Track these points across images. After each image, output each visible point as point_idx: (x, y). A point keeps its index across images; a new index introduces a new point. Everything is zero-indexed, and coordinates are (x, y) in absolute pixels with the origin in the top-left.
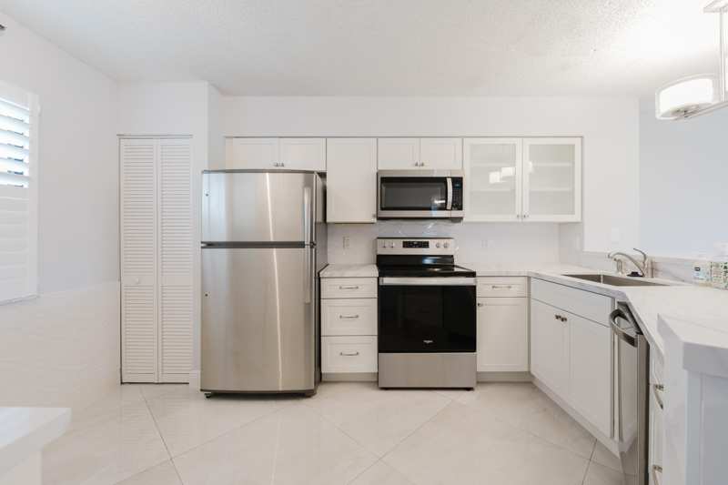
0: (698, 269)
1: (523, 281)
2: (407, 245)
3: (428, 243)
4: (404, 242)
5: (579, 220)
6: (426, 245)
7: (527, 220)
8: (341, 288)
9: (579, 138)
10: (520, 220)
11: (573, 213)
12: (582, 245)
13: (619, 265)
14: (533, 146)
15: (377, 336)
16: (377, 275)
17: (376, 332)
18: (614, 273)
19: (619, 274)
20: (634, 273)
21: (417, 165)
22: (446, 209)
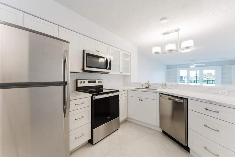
0: (160, 85)
1: (126, 91)
2: (89, 82)
3: (96, 81)
4: (88, 81)
5: (130, 74)
6: (95, 82)
7: (122, 74)
8: (76, 105)
9: (130, 53)
10: (121, 74)
11: (129, 73)
12: (130, 81)
13: (142, 85)
14: (123, 53)
15: (92, 122)
16: (92, 96)
17: (90, 121)
18: (141, 87)
19: (143, 88)
20: (147, 87)
21: (97, 51)
22: (106, 69)
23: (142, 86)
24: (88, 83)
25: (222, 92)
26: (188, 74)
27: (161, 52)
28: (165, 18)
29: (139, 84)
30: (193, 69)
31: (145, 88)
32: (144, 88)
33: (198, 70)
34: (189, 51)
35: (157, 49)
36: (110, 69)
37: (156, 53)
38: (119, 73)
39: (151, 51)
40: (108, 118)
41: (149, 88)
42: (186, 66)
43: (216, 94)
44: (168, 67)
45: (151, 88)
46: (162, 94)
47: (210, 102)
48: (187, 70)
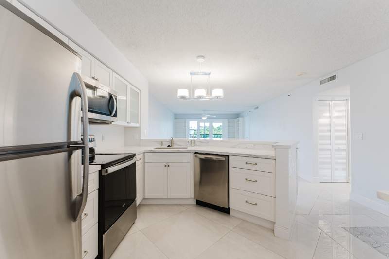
0: (188, 142)
1: (142, 155)
5: (139, 126)
7: (129, 125)
9: (140, 91)
10: (127, 125)
11: (138, 123)
12: (140, 137)
13: (162, 143)
14: (131, 89)
15: (98, 222)
16: (100, 168)
18: (160, 147)
19: (162, 147)
20: (169, 146)
21: (93, 78)
22: (110, 115)
23: (162, 145)
25: (249, 146)
26: (199, 126)
27: (188, 97)
28: (202, 57)
29: (156, 141)
30: (204, 121)
31: (166, 147)
32: (164, 147)
33: (207, 122)
35: (183, 92)
36: (116, 117)
37: (183, 97)
39: (176, 93)
40: (123, 206)
41: (173, 147)
42: (197, 117)
43: (245, 148)
44: (177, 117)
45: (175, 147)
46: (196, 153)
47: (251, 156)
48: (197, 122)
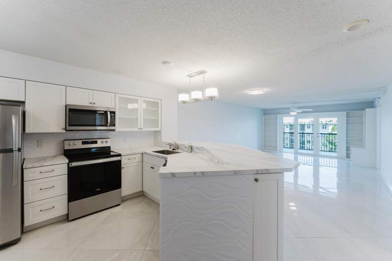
1: (139, 155)
2: (84, 143)
3: (96, 141)
4: (82, 142)
5: (160, 130)
7: (143, 130)
8: (41, 173)
9: (160, 100)
10: (140, 130)
11: (158, 127)
14: (144, 101)
15: (68, 194)
16: (68, 162)
17: (66, 192)
20: (174, 149)
21: (91, 103)
22: (107, 126)
24: (82, 144)
34: (260, 93)
36: (114, 126)
38: (136, 130)
40: (97, 190)
44: (265, 112)
